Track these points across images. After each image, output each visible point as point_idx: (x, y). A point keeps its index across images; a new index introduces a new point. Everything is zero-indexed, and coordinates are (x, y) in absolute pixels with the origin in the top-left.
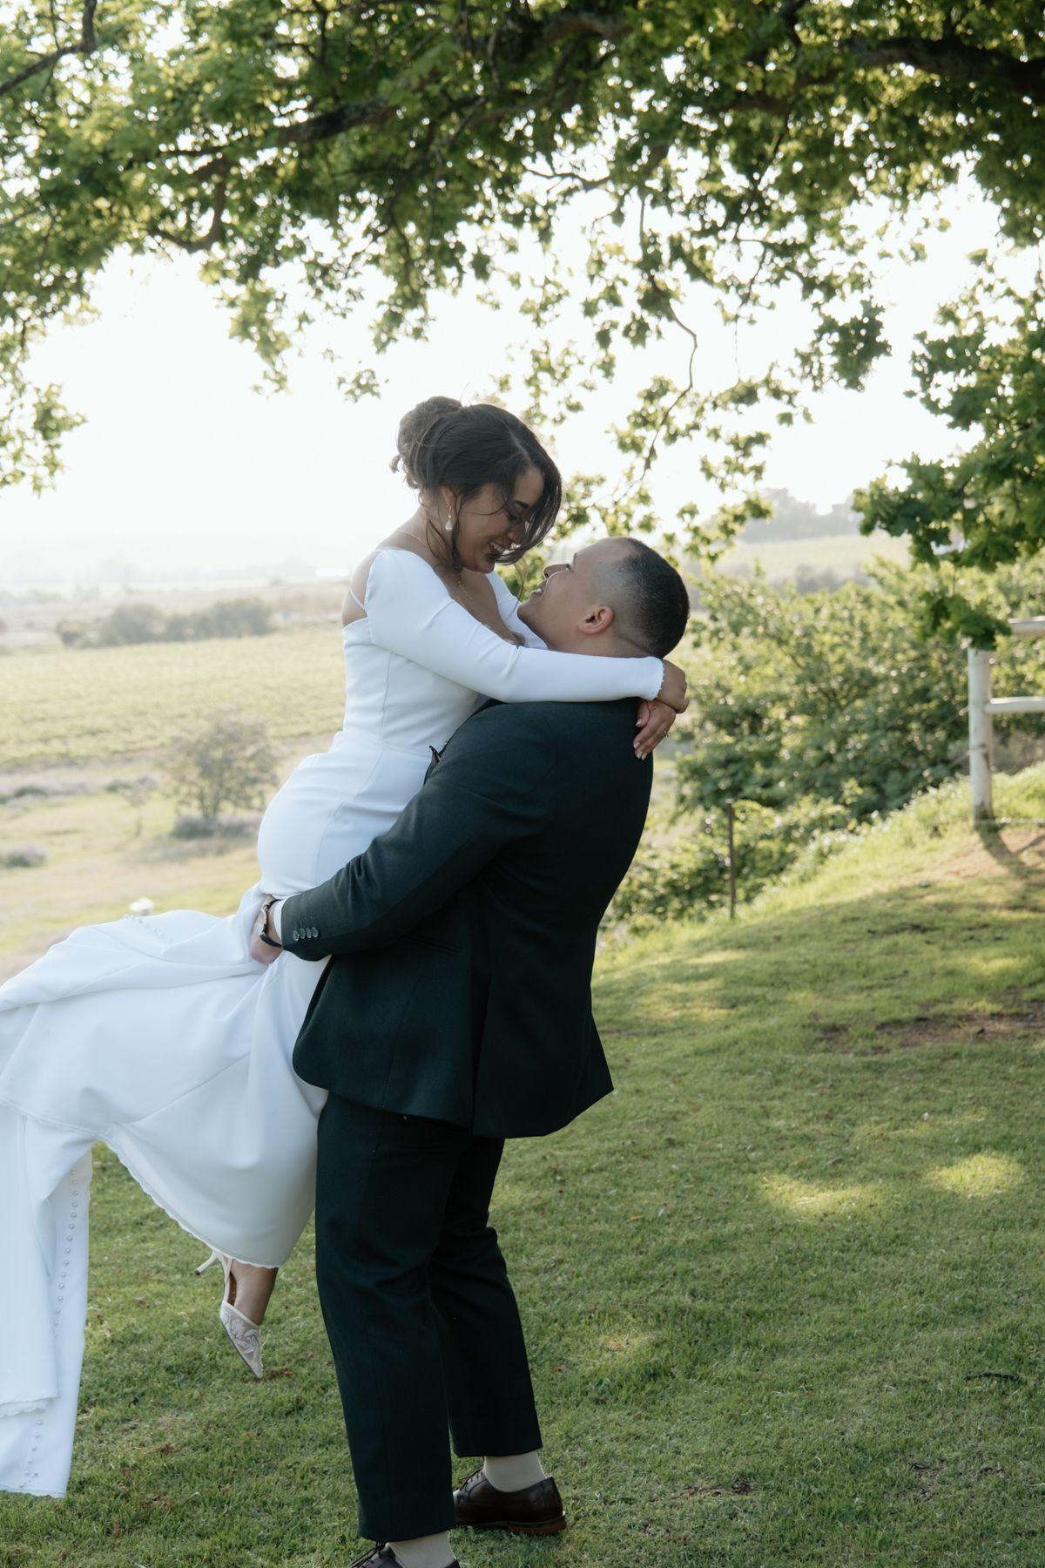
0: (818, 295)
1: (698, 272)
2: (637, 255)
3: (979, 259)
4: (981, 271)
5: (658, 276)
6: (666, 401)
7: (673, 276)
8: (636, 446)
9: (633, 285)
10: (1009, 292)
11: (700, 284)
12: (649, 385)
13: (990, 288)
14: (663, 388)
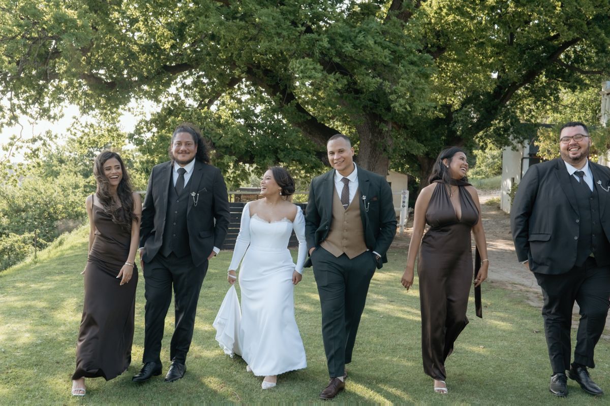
0: (52, 120)
1: (24, 112)
2: (9, 107)
3: (74, 118)
4: (75, 120)
5: (15, 113)
6: (15, 140)
7: (18, 112)
8: (7, 149)
9: (8, 114)
10: (81, 124)
11: (25, 115)
12: (12, 136)
13: (77, 123)
14: (15, 138)
